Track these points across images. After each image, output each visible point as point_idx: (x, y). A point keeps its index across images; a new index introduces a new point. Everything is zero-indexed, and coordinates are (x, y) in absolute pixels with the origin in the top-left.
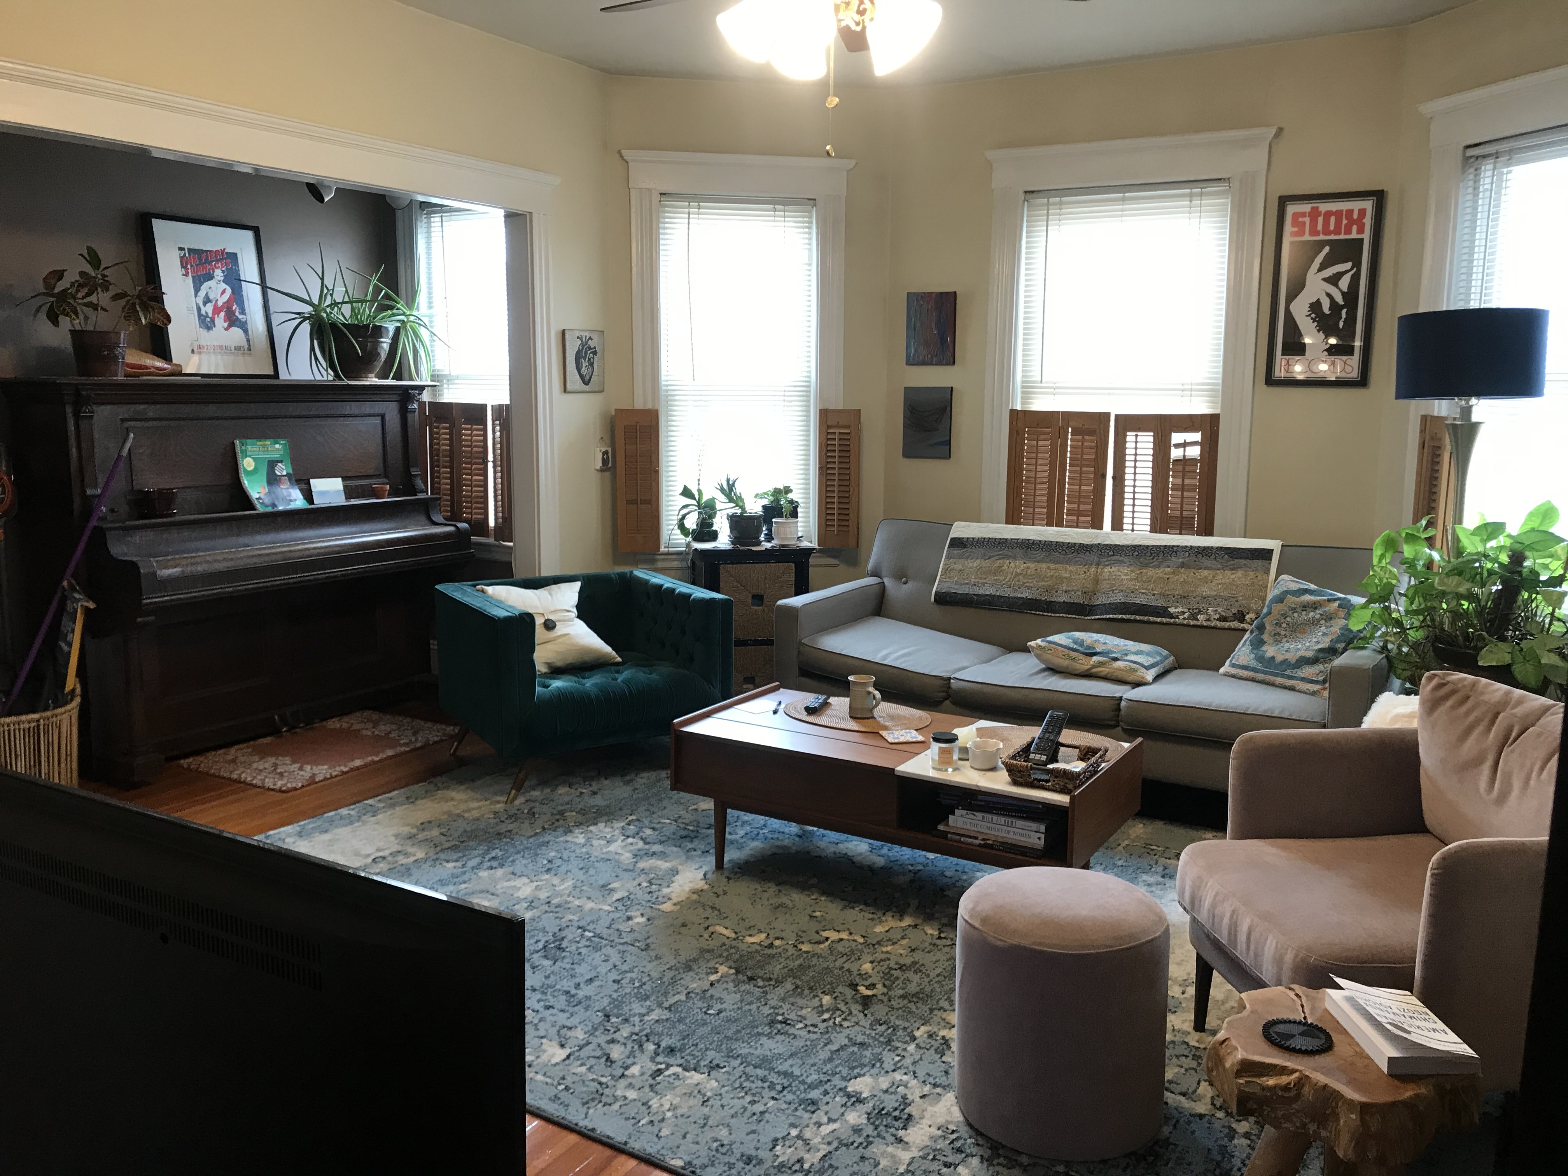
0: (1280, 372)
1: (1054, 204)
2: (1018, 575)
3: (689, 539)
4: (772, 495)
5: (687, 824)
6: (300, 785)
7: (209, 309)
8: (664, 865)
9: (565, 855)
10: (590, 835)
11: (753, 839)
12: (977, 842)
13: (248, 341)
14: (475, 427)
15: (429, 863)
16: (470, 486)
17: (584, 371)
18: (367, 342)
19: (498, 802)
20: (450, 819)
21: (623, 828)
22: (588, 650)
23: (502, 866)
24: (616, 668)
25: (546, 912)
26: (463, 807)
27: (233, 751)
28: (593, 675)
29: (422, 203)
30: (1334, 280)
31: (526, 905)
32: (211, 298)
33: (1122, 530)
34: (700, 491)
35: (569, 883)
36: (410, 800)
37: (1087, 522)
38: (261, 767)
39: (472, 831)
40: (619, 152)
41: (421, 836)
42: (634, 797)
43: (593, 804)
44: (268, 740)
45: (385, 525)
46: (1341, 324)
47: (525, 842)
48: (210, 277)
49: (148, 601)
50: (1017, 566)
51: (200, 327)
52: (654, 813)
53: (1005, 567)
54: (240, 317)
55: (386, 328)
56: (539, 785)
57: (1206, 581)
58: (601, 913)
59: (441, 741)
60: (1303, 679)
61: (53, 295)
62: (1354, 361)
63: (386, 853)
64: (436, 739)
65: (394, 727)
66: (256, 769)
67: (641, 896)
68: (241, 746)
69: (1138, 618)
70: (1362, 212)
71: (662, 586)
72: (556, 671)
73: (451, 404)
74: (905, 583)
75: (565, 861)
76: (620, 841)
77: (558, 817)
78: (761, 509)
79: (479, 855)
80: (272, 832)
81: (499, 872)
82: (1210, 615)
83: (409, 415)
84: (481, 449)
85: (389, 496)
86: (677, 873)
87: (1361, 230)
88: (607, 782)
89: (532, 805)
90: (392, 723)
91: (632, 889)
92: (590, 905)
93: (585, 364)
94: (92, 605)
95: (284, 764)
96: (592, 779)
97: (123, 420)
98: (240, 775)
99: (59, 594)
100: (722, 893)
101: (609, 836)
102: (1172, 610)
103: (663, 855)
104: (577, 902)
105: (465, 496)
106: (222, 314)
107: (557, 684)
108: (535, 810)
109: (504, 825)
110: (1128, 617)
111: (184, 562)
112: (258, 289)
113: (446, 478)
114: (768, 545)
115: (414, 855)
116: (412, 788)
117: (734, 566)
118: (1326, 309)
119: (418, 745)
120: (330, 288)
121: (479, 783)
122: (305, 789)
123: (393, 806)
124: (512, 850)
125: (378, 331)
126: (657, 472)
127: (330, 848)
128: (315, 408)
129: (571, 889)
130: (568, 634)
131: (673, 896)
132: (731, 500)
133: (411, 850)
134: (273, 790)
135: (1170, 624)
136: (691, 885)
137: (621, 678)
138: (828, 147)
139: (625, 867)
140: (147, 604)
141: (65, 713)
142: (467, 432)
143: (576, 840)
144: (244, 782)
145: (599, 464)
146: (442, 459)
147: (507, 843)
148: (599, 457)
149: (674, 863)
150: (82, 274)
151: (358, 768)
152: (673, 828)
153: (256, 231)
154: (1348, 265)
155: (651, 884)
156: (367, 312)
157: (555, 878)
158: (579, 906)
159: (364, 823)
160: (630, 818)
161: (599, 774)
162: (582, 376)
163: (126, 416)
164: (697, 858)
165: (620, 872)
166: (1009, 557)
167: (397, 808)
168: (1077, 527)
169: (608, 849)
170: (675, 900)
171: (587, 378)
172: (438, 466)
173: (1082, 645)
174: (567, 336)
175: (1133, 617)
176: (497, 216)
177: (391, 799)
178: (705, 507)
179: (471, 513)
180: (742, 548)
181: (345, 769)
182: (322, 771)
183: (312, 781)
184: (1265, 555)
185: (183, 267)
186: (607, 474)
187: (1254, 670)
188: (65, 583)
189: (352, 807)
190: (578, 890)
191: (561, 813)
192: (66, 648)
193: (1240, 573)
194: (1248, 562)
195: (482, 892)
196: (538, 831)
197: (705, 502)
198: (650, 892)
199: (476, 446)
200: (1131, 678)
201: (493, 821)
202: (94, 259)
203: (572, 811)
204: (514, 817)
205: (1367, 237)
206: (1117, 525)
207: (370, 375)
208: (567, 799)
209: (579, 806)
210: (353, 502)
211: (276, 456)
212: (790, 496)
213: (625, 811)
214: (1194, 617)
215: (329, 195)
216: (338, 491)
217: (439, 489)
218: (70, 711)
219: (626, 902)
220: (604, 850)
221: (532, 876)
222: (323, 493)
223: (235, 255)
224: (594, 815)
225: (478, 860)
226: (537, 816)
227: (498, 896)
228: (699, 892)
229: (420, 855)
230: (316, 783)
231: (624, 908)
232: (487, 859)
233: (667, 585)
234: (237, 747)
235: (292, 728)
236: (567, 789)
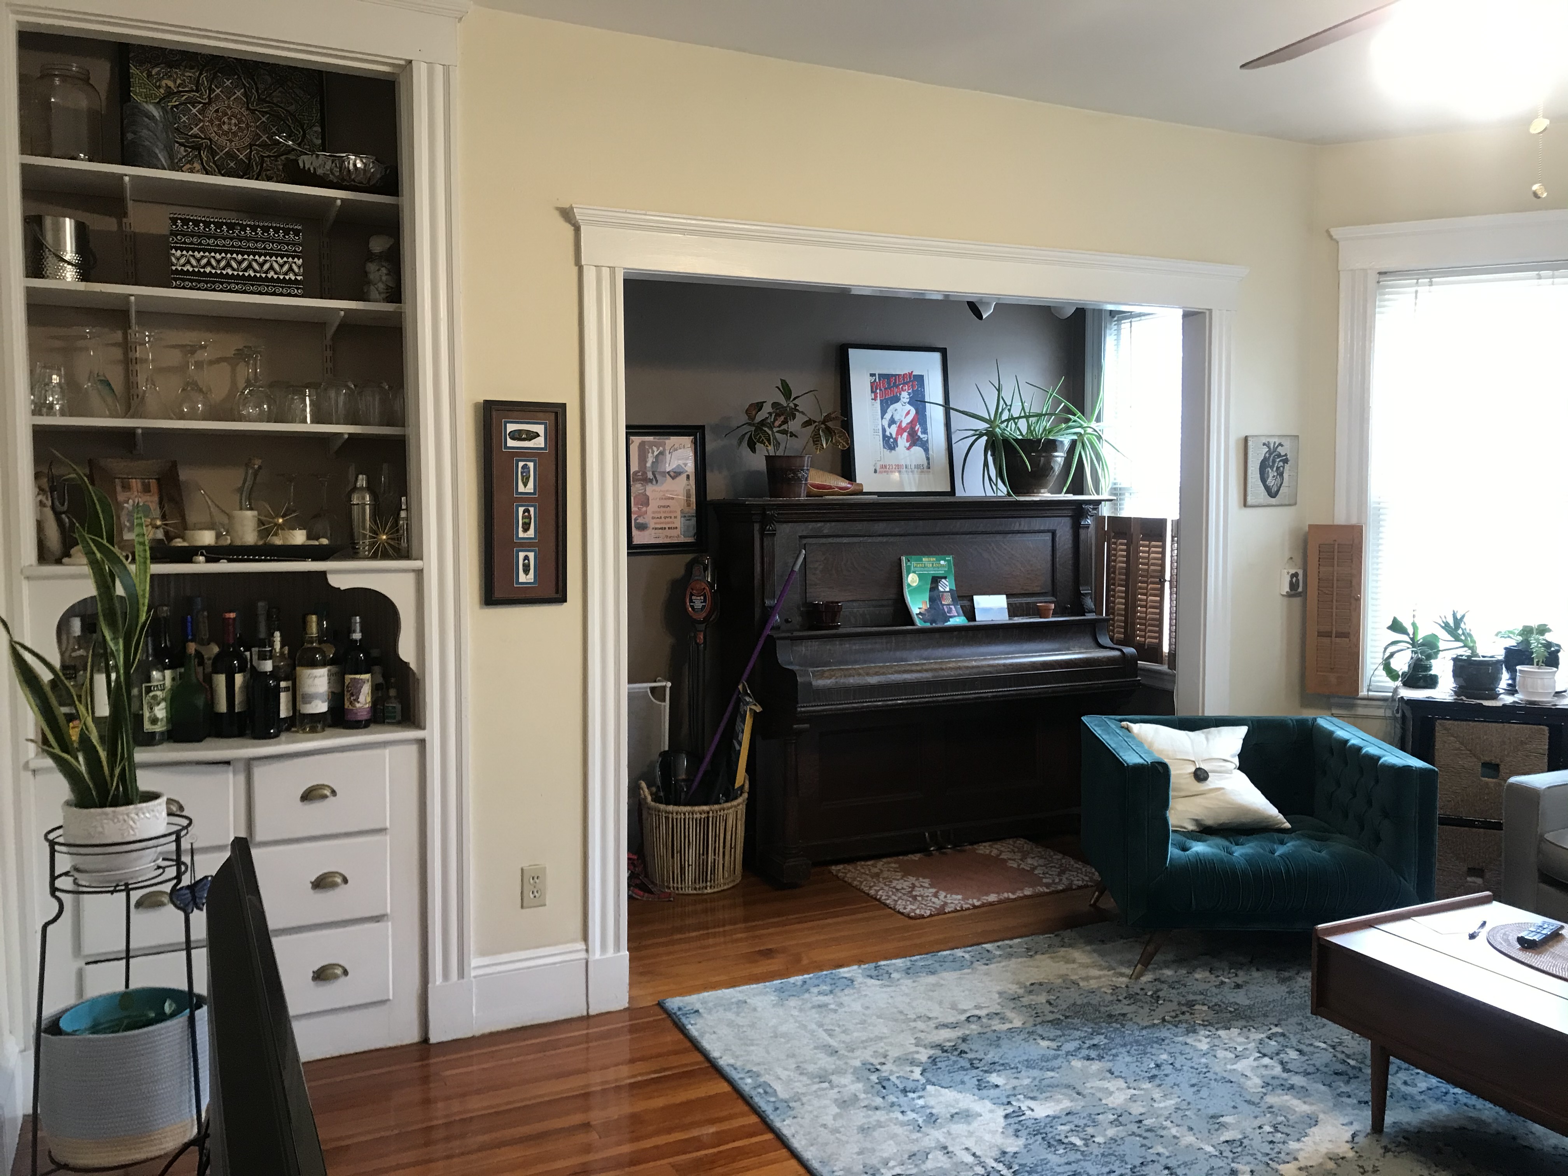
3: (1399, 683)
4: (1520, 634)
5: (1348, 1056)
6: (928, 913)
7: (893, 430)
8: (1301, 1107)
9: (1180, 1061)
10: (1216, 1042)
11: (1437, 1099)
13: (928, 459)
14: (1153, 543)
15: (1022, 1036)
16: (1146, 606)
17: (1270, 482)
18: (1040, 456)
19: (1122, 975)
20: (1064, 985)
21: (1261, 1042)
22: (1245, 810)
23: (1101, 1058)
24: (1281, 836)
25: (1133, 1134)
26: (1083, 973)
27: (880, 864)
28: (1249, 841)
29: (1111, 311)
31: (1112, 1117)
32: (896, 419)
34: (1414, 625)
35: (1171, 1102)
36: (1030, 952)
38: (899, 887)
39: (1083, 1006)
40: (1328, 232)
41: (1025, 1001)
42: (1288, 1001)
43: (1232, 1000)
44: (916, 857)
45: (1055, 645)
47: (1137, 1033)
48: (897, 399)
49: (803, 709)
51: (884, 447)
52: (1307, 1030)
54: (922, 436)
55: (1062, 442)
56: (1174, 962)
58: (1200, 1155)
59: (1086, 886)
61: (754, 425)
63: (982, 1013)
64: (1080, 883)
65: (1041, 862)
66: (894, 887)
67: (1258, 1144)
68: (889, 859)
71: (1347, 741)
72: (1205, 831)
73: (1130, 518)
75: (1176, 1070)
76: (1252, 1058)
77: (1184, 1009)
78: (1503, 652)
79: (1080, 1038)
80: (882, 963)
81: (1095, 1066)
83: (1082, 532)
84: (1159, 568)
85: (1054, 615)
86: (1316, 1123)
88: (1256, 974)
89: (1159, 985)
90: (1041, 857)
91: (1249, 1130)
92: (1189, 1139)
93: (1272, 473)
94: (758, 709)
95: (922, 886)
96: (1241, 966)
97: (801, 537)
98: (877, 891)
99: (735, 696)
100: (1370, 1169)
101: (1239, 1048)
103: (1303, 1093)
104: (1174, 1131)
105: (1140, 618)
106: (905, 435)
107: (1199, 848)
108: (1161, 994)
109: (1120, 1005)
111: (838, 674)
112: (941, 410)
113: (1121, 598)
114: (1508, 700)
115: (1011, 1022)
116: (1036, 938)
117: (1456, 723)
119: (1060, 888)
120: (1009, 403)
121: (1108, 946)
122: (933, 918)
123: (1010, 956)
124: (1118, 1040)
125: (1052, 445)
126: (1358, 600)
127: (931, 993)
128: (982, 525)
129: (1172, 1110)
130: (1223, 789)
131: (1301, 1156)
132: (1457, 638)
133: (1010, 1014)
134: (902, 914)
136: (1330, 1146)
137: (1280, 850)
138: (1535, 187)
139: (1248, 1098)
140: (801, 712)
141: (731, 807)
142: (1144, 549)
143: (1197, 1044)
144: (879, 900)
145: (1286, 588)
146: (1118, 577)
147: (1116, 1029)
148: (1287, 580)
149: (1314, 1108)
150: (775, 405)
151: (991, 904)
152: (1327, 1057)
153: (944, 352)
155: (1276, 1130)
156: (1041, 427)
157: (1158, 1090)
158: (1175, 1137)
159: (975, 970)
160: (1275, 1030)
161: (1251, 962)
162: (1268, 489)
163: (804, 533)
164: (1349, 1108)
165: (1239, 1102)
167: (1014, 960)
169: (1234, 1067)
170: (1302, 1163)
171: (1274, 489)
172: (1114, 584)
174: (1250, 443)
176: (1175, 316)
177: (1011, 947)
178: (1422, 645)
179: (1144, 637)
180: (1468, 701)
181: (977, 903)
182: (955, 900)
183: (941, 911)
185: (872, 392)
186: (1297, 601)
188: (740, 687)
189: (969, 949)
190: (1180, 1113)
191: (1191, 1004)
192: (737, 747)
195: (1068, 1086)
196: (1156, 1022)
197: (1424, 638)
198: (1272, 1142)
199: (1153, 564)
201: (1109, 998)
202: (786, 391)
203: (1204, 1004)
204: (1132, 998)
207: (1042, 491)
208: (1202, 987)
209: (1215, 1000)
210: (1018, 620)
211: (941, 572)
212: (1548, 637)
213: (1271, 1019)
215: (986, 311)
216: (1002, 609)
217: (1113, 608)
218: (735, 806)
219: (1237, 1146)
220: (1229, 1067)
221: (1130, 1080)
222: (986, 610)
223: (922, 377)
224: (1229, 1015)
225: (1076, 1044)
226: (1160, 1002)
227: (1084, 1096)
228: (1339, 1160)
229: (1018, 1023)
230: (946, 913)
231: (1231, 1155)
232: (1087, 1045)
233: (1354, 741)
234: (885, 860)
235: (940, 848)
236: (1207, 974)
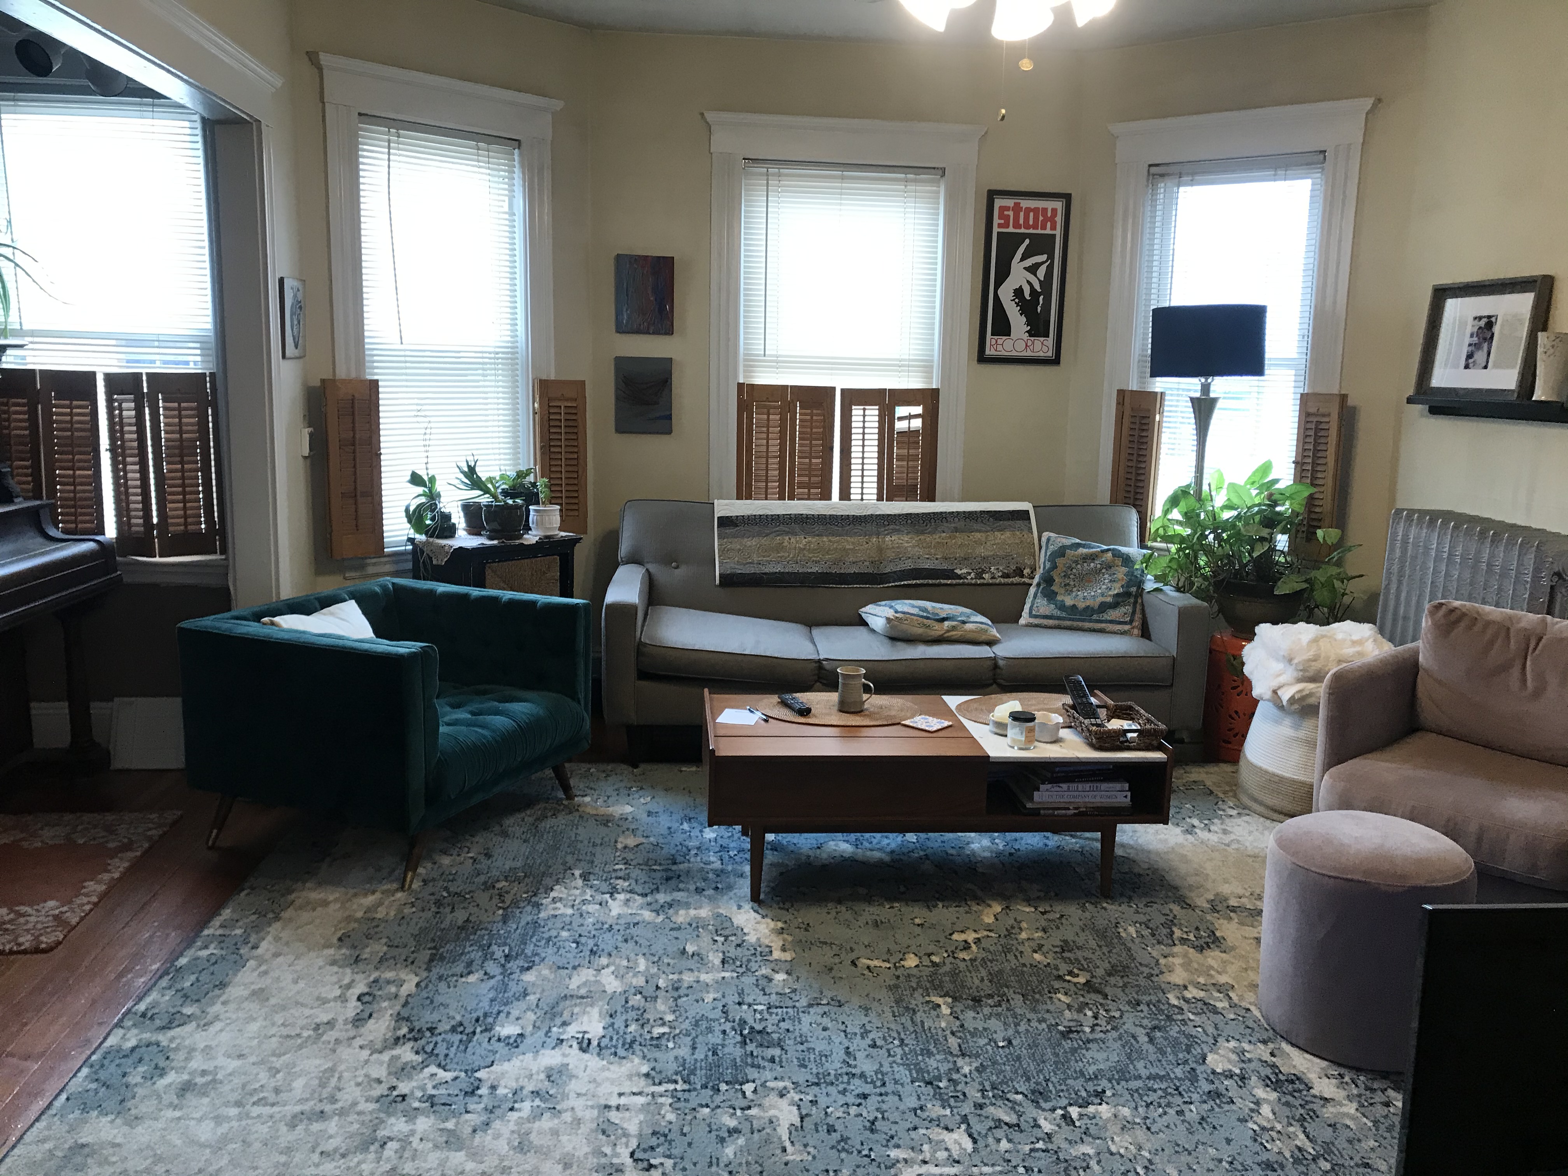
0: (989, 352)
1: (773, 175)
2: (801, 550)
4: (511, 480)
6: (60, 935)
8: (701, 913)
10: (567, 902)
12: (1072, 812)
14: (75, 403)
15: (441, 984)
16: (73, 484)
17: (295, 330)
19: (391, 891)
20: (367, 925)
30: (1033, 269)
33: (850, 500)
35: (642, 961)
36: (267, 915)
37: (817, 494)
39: (423, 933)
41: (369, 956)
46: (1039, 309)
47: (509, 929)
50: (800, 541)
53: (786, 544)
57: (979, 543)
59: (165, 834)
60: (1111, 622)
62: (1050, 341)
63: (362, 988)
67: (736, 951)
69: (930, 581)
70: (1054, 211)
73: (32, 371)
74: (677, 567)
79: (485, 958)
82: (994, 573)
84: (88, 434)
86: (728, 917)
87: (1053, 228)
89: (438, 884)
91: (716, 948)
93: (295, 321)
102: (958, 572)
110: (921, 581)
114: (534, 537)
115: (403, 980)
116: (238, 900)
118: (1027, 296)
119: (144, 845)
122: (70, 939)
123: (257, 928)
124: (510, 941)
126: (378, 457)
129: (654, 966)
131: (767, 942)
135: (959, 584)
136: (764, 926)
139: (667, 927)
142: (59, 411)
143: (561, 911)
145: (307, 449)
147: (490, 936)
148: (307, 440)
154: (1044, 257)
157: (615, 959)
159: (258, 959)
160: (576, 873)
162: (294, 338)
166: (787, 533)
168: (809, 499)
169: (615, 912)
170: (776, 946)
171: (297, 339)
173: (928, 612)
174: (285, 286)
175: (926, 581)
177: (235, 920)
179: (74, 522)
180: (512, 542)
183: (68, 926)
184: (1023, 515)
186: (309, 461)
187: (1059, 618)
191: (490, 886)
193: (1008, 534)
194: (1010, 523)
196: (500, 913)
198: (739, 945)
199: (78, 430)
200: (984, 638)
205: (1058, 232)
206: (845, 494)
214: (979, 576)
219: (734, 962)
221: (586, 964)
225: (493, 964)
228: (782, 931)
229: (410, 977)
231: (743, 969)
232: (502, 960)
